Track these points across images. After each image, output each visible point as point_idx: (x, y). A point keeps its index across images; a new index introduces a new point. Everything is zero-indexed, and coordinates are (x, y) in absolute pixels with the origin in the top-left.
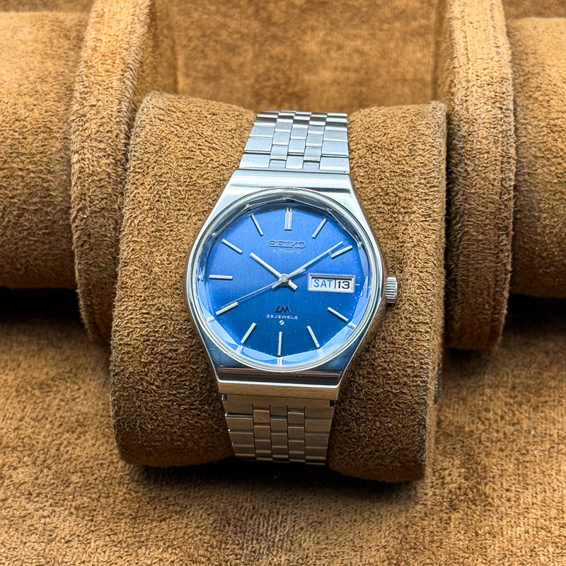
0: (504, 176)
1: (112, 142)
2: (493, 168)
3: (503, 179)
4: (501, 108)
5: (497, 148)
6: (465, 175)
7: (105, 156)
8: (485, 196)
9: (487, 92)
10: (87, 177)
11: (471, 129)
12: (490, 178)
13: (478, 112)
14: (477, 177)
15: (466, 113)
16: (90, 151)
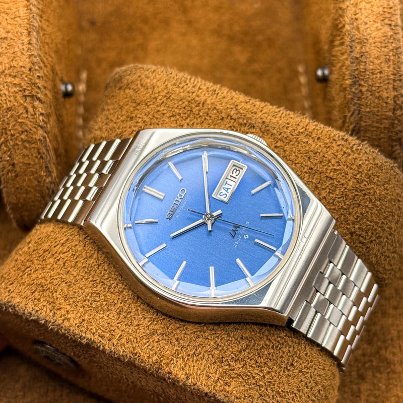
0: (396, 94)
1: (26, 77)
2: (386, 87)
3: (395, 96)
4: (390, 25)
5: (389, 67)
6: (359, 95)
7: (21, 91)
8: (379, 114)
9: (375, 9)
10: (6, 112)
11: (363, 50)
12: (384, 97)
13: (369, 31)
14: (371, 97)
15: (357, 32)
16: (6, 87)
